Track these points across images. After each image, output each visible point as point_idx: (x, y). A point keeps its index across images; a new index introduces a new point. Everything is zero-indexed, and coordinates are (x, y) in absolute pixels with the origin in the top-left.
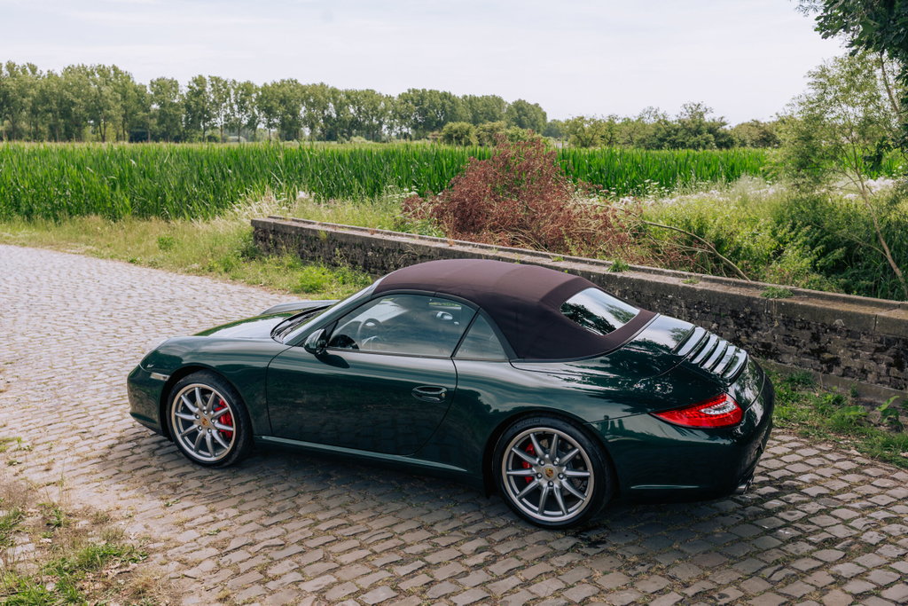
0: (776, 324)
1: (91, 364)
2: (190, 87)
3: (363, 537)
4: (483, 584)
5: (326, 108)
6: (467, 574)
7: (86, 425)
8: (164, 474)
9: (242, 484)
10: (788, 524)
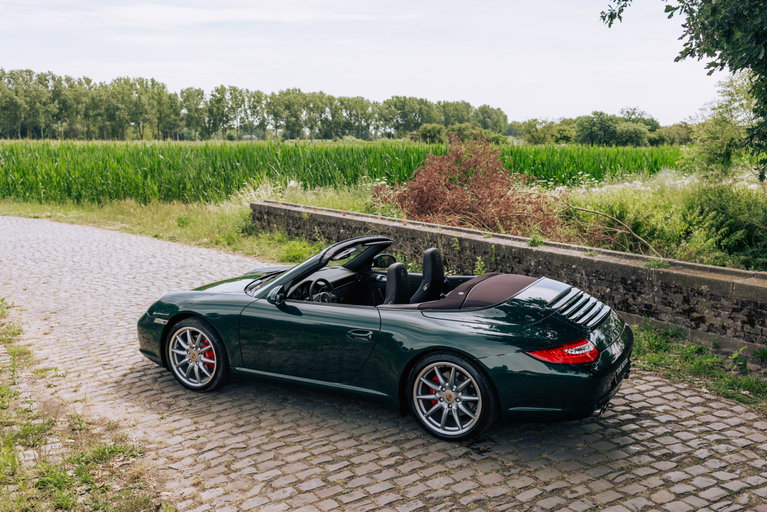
0: (656, 289)
1: (115, 314)
2: (213, 95)
3: (306, 444)
4: (391, 479)
5: (323, 112)
6: (381, 471)
7: (107, 359)
8: (163, 395)
9: (220, 404)
10: (637, 442)
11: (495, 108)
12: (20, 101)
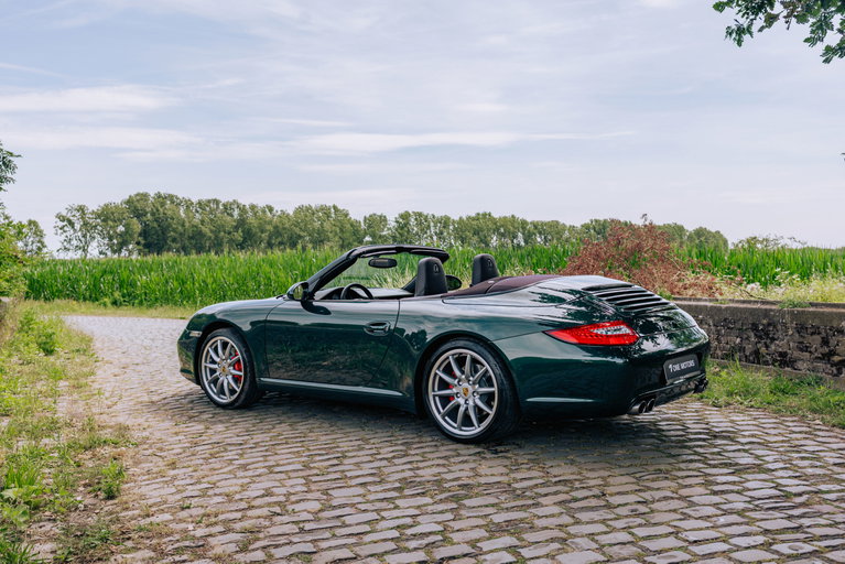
0: (790, 333)
2: (397, 222)
4: (379, 467)
5: (515, 237)
6: (372, 462)
10: (696, 453)
11: (713, 231)
12: (206, 230)
